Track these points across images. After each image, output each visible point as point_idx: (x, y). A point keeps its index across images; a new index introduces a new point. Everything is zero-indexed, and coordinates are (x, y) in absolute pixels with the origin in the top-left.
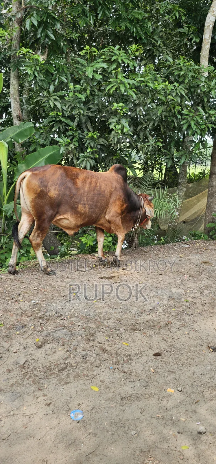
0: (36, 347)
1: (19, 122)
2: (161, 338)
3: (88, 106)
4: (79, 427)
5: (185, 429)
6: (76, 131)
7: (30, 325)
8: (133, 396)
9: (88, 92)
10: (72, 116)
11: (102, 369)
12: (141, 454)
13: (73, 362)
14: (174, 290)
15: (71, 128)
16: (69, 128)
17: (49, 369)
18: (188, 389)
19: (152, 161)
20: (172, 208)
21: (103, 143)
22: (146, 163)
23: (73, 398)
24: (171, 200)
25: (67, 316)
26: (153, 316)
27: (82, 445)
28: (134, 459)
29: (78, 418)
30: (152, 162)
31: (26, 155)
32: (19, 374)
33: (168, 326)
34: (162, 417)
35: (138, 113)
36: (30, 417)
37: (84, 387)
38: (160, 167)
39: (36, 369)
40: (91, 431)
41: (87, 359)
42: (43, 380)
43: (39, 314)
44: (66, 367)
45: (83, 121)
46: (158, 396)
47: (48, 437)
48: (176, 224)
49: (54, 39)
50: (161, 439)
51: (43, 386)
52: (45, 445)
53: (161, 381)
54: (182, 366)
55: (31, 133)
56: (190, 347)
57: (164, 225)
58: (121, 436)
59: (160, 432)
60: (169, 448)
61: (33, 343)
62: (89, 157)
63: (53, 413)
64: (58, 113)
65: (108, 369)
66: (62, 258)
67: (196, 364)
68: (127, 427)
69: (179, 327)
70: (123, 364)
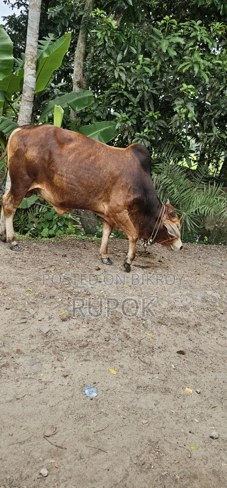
0: (61, 319)
1: (79, 89)
2: (188, 338)
3: (155, 82)
4: (92, 404)
5: (197, 430)
6: (137, 107)
7: (58, 297)
8: (149, 387)
9: (158, 67)
10: (135, 91)
11: (123, 355)
12: (149, 443)
13: (94, 341)
14: (209, 293)
15: (131, 104)
16: (130, 104)
17: (70, 343)
18: (207, 392)
19: (209, 154)
20: (223, 207)
21: (162, 125)
22: (202, 155)
23: (90, 376)
24: (224, 198)
25: (95, 296)
26: (183, 314)
27: (92, 421)
28: (141, 446)
29: (92, 396)
30: (209, 156)
31: (79, 125)
32: (41, 341)
33: (197, 327)
34: (176, 414)
35: (207, 99)
36: (45, 384)
37: (103, 368)
38: (217, 162)
39: (58, 340)
40: (102, 410)
41: (109, 341)
42: (63, 352)
43: (69, 289)
44: (88, 345)
45: (146, 98)
46: (175, 393)
47: (60, 406)
48: (224, 226)
49: (132, 5)
50: (171, 433)
51: (62, 358)
52: (57, 413)
53: (181, 379)
54: (204, 369)
55: (89, 103)
56: (216, 353)
57: (209, 225)
58: (131, 421)
59: (172, 427)
60: (177, 444)
61: (59, 315)
62: (145, 138)
63: (69, 385)
64: (122, 85)
65: (129, 356)
66: (99, 239)
67: (220, 371)
68: (139, 415)
69: (208, 330)
70: (145, 354)
